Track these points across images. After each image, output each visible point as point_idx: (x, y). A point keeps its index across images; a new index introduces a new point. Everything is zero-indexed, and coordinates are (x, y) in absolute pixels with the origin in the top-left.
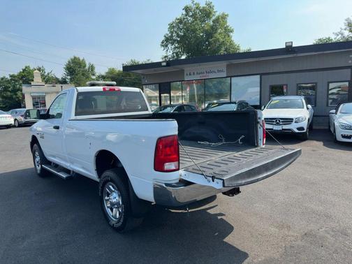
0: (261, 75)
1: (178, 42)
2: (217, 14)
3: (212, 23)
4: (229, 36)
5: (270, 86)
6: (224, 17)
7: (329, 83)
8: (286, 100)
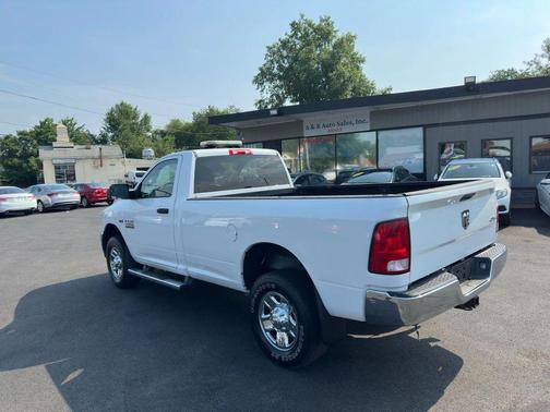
0: (425, 127)
1: (280, 78)
2: (340, 35)
3: (331, 49)
4: (358, 68)
5: (440, 144)
6: (350, 39)
7: (531, 137)
8: (472, 165)
